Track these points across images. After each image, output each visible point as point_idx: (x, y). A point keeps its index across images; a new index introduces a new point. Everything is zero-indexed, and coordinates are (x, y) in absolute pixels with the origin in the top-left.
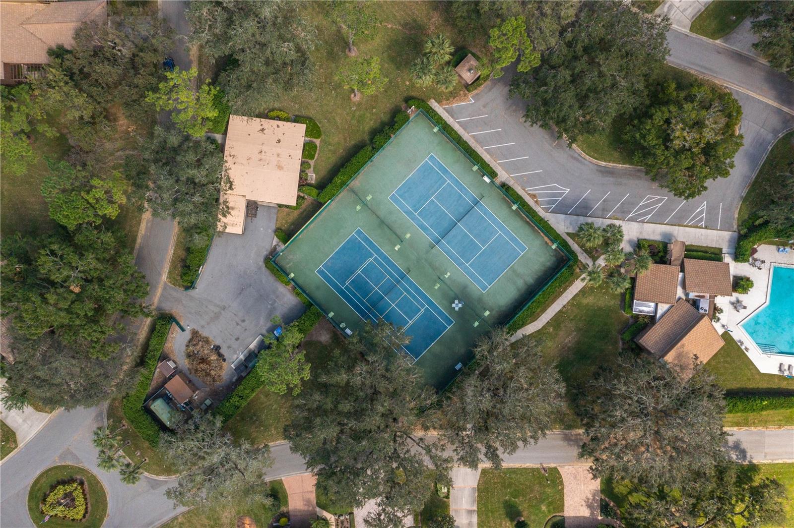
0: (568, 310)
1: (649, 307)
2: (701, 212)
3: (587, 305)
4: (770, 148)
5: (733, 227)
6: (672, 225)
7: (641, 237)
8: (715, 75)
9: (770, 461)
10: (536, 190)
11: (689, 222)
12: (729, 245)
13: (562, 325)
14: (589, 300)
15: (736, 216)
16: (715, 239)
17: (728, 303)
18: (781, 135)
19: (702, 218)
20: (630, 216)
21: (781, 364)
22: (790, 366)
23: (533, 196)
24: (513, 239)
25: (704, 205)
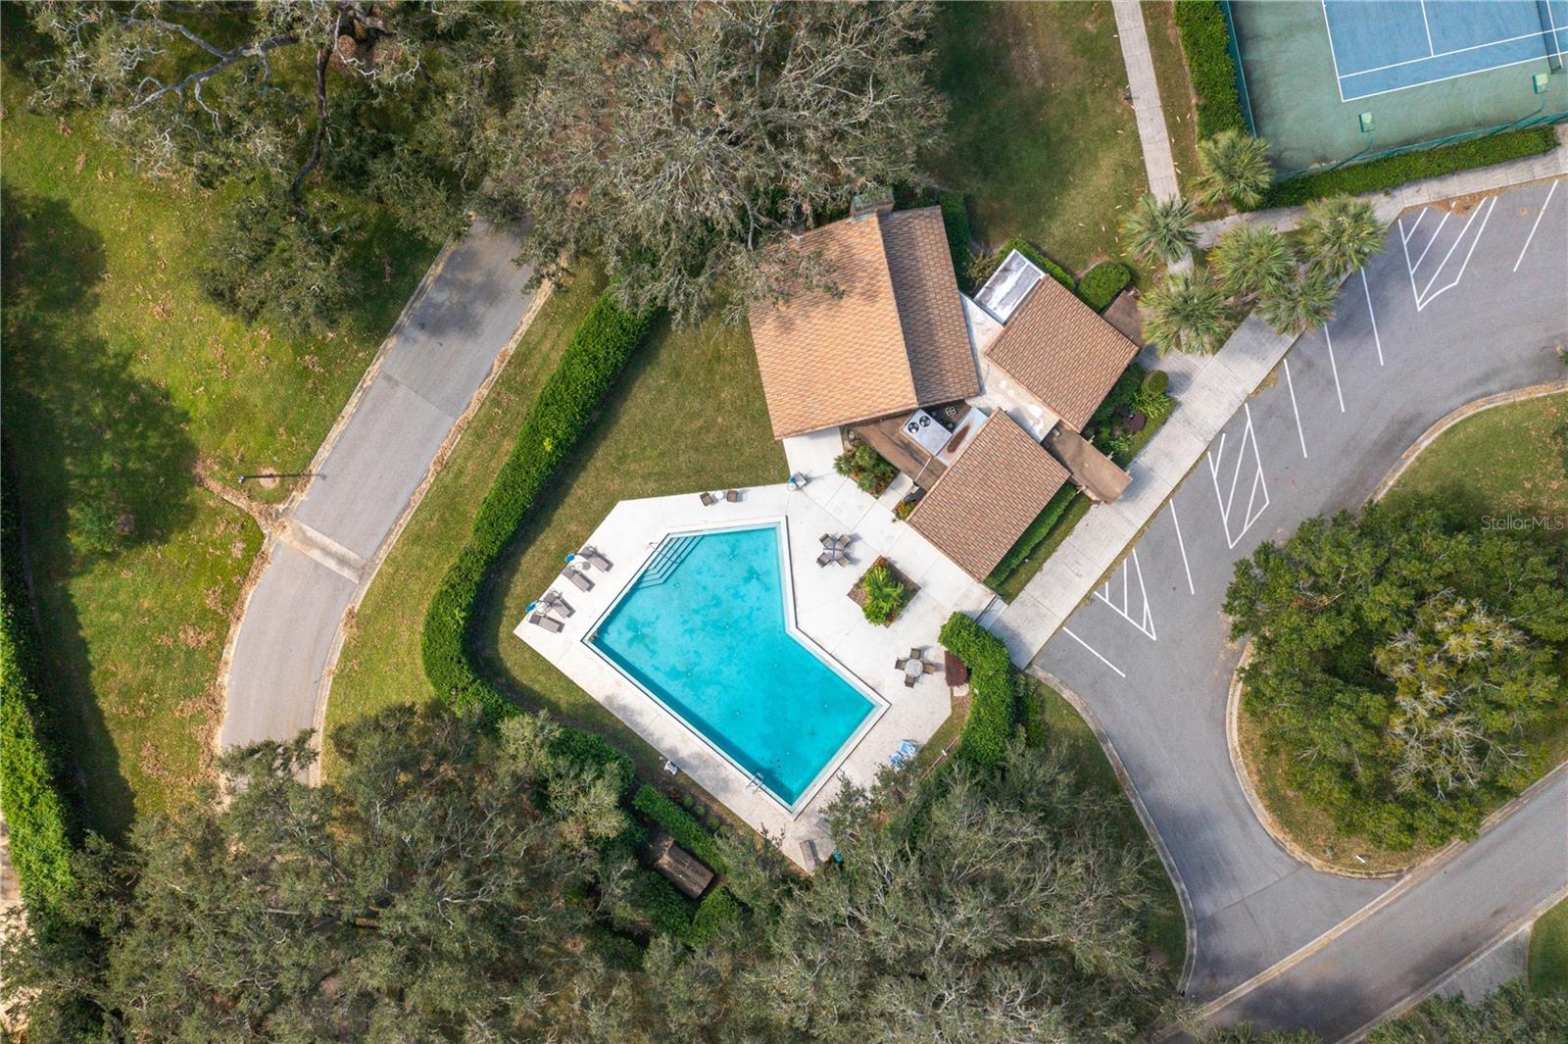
0: (1117, 101)
1: (1003, 302)
2: (1136, 612)
3: (1094, 162)
4: (1179, 887)
5: (1043, 667)
6: (1153, 516)
7: (1177, 415)
8: (1449, 868)
9: (369, 383)
10: (1477, 223)
11: (1131, 564)
12: (1006, 628)
13: (1083, 62)
14: (1101, 176)
15: (1067, 694)
16: (1046, 602)
17: (859, 531)
18: (1192, 934)
19: (1121, 606)
20: (1249, 423)
21: (609, 566)
22: (590, 585)
23: (1466, 205)
24: (1391, 79)
25: (1148, 629)
